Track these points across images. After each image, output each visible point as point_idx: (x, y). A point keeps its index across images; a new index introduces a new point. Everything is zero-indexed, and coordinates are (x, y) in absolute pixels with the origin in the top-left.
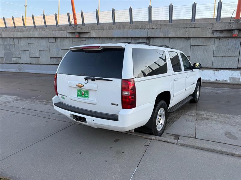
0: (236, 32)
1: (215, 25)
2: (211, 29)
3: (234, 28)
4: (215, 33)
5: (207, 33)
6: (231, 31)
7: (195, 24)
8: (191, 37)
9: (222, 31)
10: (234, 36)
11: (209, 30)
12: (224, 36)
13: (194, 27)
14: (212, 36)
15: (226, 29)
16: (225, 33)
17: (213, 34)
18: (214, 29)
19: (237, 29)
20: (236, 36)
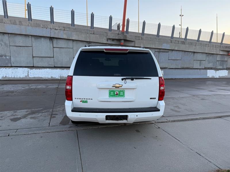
0: (123, 41)
1: (109, 34)
2: (106, 37)
3: (122, 39)
4: (109, 41)
5: (104, 40)
6: (119, 40)
7: (94, 31)
8: (92, 42)
9: (113, 40)
10: (121, 44)
11: (105, 37)
12: (115, 44)
13: (94, 34)
14: (107, 42)
15: (117, 38)
16: (115, 41)
17: (108, 41)
18: (108, 37)
19: (123, 40)
20: (123, 44)
